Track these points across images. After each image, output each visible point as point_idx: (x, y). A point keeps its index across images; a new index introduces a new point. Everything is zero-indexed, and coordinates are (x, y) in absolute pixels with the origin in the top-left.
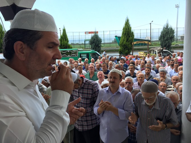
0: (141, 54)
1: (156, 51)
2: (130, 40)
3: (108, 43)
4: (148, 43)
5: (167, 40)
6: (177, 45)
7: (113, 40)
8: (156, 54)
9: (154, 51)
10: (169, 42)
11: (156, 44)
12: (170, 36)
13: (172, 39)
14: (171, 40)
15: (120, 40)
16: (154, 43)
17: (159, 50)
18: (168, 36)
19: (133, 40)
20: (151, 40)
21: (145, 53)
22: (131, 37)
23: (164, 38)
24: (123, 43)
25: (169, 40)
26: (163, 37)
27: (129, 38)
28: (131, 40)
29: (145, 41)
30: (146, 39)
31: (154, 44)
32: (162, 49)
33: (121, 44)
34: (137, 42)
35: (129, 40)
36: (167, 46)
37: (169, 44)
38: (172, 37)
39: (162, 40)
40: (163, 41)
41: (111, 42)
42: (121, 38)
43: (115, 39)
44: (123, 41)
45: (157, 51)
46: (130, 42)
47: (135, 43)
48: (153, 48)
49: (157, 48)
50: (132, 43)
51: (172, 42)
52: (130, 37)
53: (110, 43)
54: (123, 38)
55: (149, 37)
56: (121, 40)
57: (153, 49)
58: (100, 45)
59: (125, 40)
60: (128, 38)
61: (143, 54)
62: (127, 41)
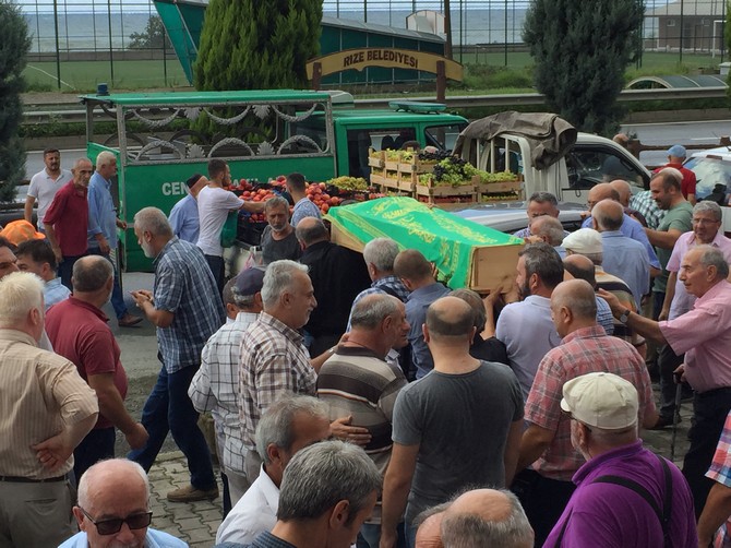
0: (390, 166)
1: (515, 146)
2: (287, 41)
3: (94, 56)
4: (441, 65)
5: (588, 45)
6: (648, 84)
7: (142, 29)
8: (515, 168)
9: (500, 142)
10: (602, 64)
11: (492, 71)
12: (612, 18)
13: (629, 42)
14: (620, 48)
15: (196, 32)
16: (469, 59)
17: (540, 138)
18: (597, 17)
19: (311, 36)
20: (449, 37)
21: (429, 166)
22: (293, 14)
23: (564, 27)
24: (226, 61)
25: (601, 45)
26: (554, 25)
27: (280, 17)
28: (300, 35)
29: (410, 53)
30: (414, 28)
31: (473, 71)
32: (568, 126)
33: (207, 68)
34: (347, 61)
35: (277, 39)
36: (590, 93)
37: (602, 80)
38: (627, 21)
39: (551, 42)
40: (558, 57)
41: (121, 41)
42: (208, 19)
43: (152, 19)
44: (228, 48)
45: (523, 142)
46: (289, 56)
47: (332, 63)
48: (489, 120)
49: (525, 117)
50: (309, 68)
51: (626, 62)
52: (285, 12)
53: (111, 56)
54: (227, 22)
55: (431, 16)
56: (205, 36)
57: (493, 127)
58: (10, 78)
59: (245, 41)
60: (271, 22)
61: (409, 169)
62: (259, 48)
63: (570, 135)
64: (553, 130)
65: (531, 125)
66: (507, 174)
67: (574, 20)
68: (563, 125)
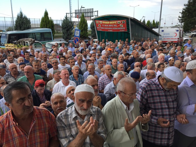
0: (9, 46)
1: (27, 43)
9: (24, 42)
17: (30, 41)
18: (25, 26)
21: (16, 45)
32: (34, 40)
45: (28, 42)
57: (23, 40)
61: (13, 46)
63: (34, 41)
64: (32, 40)
65: (28, 40)
66: (26, 46)
67: (22, 26)
68: (33, 40)
